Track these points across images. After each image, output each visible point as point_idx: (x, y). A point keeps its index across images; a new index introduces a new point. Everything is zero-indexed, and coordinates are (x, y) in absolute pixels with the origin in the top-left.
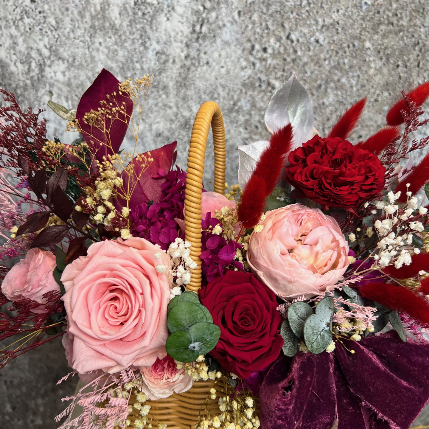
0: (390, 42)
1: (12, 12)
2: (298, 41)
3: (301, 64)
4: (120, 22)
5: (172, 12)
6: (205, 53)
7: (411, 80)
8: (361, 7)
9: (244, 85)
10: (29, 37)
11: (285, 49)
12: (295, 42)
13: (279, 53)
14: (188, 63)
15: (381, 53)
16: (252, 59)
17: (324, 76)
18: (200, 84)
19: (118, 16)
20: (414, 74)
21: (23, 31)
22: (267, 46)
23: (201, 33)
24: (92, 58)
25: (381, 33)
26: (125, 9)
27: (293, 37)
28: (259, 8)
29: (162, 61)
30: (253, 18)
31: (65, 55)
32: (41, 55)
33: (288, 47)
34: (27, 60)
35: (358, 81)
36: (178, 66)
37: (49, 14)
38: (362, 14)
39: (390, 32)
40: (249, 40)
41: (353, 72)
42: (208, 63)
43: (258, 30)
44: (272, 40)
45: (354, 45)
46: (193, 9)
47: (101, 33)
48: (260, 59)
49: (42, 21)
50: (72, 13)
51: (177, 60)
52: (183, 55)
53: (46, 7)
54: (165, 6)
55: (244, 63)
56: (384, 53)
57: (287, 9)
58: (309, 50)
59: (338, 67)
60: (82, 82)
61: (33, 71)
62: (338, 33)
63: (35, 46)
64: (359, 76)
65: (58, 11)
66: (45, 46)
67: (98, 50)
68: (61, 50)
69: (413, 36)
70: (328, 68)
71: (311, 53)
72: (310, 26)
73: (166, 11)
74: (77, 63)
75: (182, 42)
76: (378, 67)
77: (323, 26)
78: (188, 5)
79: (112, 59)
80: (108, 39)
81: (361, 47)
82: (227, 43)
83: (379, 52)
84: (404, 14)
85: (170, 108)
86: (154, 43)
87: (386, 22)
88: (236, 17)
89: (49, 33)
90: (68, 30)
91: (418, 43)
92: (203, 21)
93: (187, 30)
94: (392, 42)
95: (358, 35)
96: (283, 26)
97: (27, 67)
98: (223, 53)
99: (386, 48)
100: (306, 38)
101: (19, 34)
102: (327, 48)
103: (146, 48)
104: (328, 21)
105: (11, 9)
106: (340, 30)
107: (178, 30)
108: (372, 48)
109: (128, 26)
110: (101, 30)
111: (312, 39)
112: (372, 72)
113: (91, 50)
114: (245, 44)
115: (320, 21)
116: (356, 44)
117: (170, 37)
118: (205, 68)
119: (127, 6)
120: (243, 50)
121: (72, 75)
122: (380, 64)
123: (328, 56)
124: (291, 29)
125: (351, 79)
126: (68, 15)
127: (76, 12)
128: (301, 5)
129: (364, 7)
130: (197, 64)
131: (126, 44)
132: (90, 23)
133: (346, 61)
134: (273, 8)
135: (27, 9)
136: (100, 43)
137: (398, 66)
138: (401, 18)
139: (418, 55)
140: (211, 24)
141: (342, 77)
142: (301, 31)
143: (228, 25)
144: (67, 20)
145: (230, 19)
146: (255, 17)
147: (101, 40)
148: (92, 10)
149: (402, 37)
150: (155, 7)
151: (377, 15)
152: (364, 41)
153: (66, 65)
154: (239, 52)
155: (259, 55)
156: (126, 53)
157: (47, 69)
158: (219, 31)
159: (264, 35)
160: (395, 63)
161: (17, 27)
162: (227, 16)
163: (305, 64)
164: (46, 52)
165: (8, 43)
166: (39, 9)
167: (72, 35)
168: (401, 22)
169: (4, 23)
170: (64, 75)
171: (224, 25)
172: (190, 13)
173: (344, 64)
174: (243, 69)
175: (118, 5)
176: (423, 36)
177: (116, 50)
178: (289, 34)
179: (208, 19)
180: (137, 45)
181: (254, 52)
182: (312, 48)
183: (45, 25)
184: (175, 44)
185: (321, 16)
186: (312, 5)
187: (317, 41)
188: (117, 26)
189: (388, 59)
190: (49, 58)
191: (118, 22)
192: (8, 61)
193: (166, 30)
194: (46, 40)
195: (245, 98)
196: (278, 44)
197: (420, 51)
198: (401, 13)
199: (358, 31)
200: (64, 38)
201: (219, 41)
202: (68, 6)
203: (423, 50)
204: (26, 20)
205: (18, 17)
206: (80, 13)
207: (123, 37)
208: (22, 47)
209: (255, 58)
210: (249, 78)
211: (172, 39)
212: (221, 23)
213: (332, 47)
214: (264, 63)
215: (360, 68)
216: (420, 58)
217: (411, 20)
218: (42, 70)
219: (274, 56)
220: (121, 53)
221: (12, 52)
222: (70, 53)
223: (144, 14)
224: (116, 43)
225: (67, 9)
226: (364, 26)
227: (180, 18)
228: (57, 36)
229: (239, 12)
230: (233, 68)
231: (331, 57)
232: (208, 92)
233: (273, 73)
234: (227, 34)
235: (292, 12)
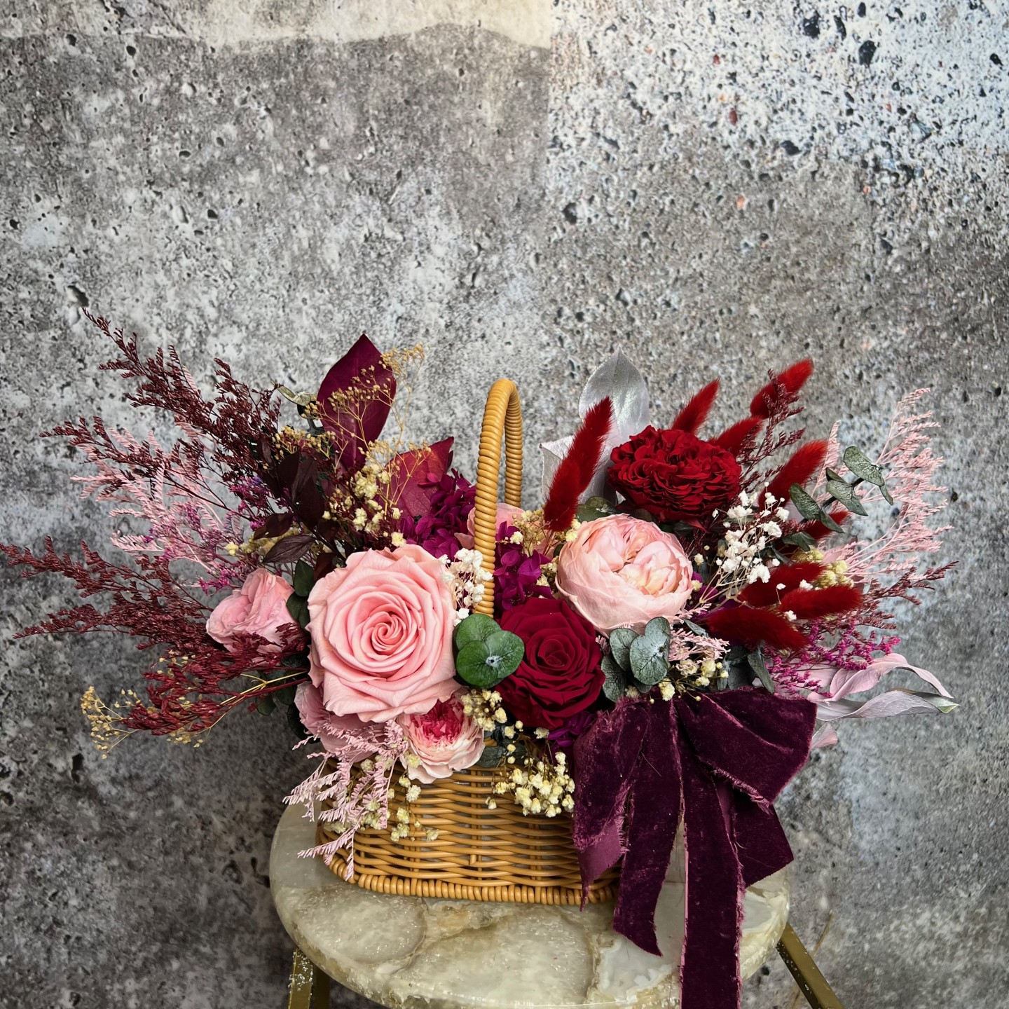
0: (791, 305)
1: (162, 248)
2: (635, 302)
3: (642, 340)
4: (339, 267)
5: (426, 254)
6: (479, 320)
7: (832, 369)
8: (739, 250)
9: (544, 373)
10: (187, 288)
11: (614, 316)
12: (631, 304)
13: (604, 322)
14: (450, 336)
15: (777, 324)
16: (558, 331)
17: (680, 361)
18: (470, 370)
19: (337, 258)
20: (836, 358)
21: (176, 278)
22: (583, 310)
23: (473, 287)
24: (290, 323)
25: (775, 292)
26: (350, 247)
27: (627, 296)
28: (570, 249)
29: (406, 332)
30: (560, 266)
31: (244, 318)
32: (202, 316)
33: (618, 312)
34: (177, 325)
35: (740, 369)
36: (433, 341)
37: (223, 253)
38: (740, 261)
39: (790, 290)
40: (553, 301)
41: (731, 354)
42: (483, 337)
43: (568, 284)
44: (592, 301)
45: (730, 311)
46: (460, 249)
47: (307, 284)
48: (572, 330)
49: (210, 263)
50: (261, 252)
51: (431, 331)
52: (442, 323)
53: (219, 241)
54: (416, 244)
55: (545, 338)
56: (782, 323)
57: (615, 252)
58: (655, 318)
59: (704, 345)
60: (269, 362)
61: (187, 342)
62: (702, 291)
63: (193, 302)
64: (741, 361)
65: (238, 248)
66: (211, 303)
67: (299, 311)
68: (238, 309)
69: (829, 298)
70: (687, 347)
71: (657, 323)
72: (654, 279)
73: (416, 252)
74: (262, 331)
75: (441, 302)
76: (772, 346)
77: (677, 279)
78: (453, 242)
79: (322, 327)
80: (318, 294)
81: (742, 314)
82: (516, 305)
83: (773, 322)
84: (810, 263)
85: (418, 409)
86: (394, 301)
87: (782, 274)
88: (532, 263)
89: (220, 281)
90: (252, 277)
91: (838, 309)
92: (477, 269)
93: (450, 282)
94: (792, 305)
95: (737, 295)
96: (610, 279)
97: (177, 335)
98: (510, 321)
99: (784, 315)
100: (649, 298)
101: (169, 283)
102: (686, 314)
103: (381, 310)
104: (684, 272)
105: (160, 244)
106: (705, 285)
107: (434, 282)
108: (760, 316)
109: (352, 274)
110: (307, 279)
111: (659, 300)
112: (763, 354)
113: (287, 310)
114: (547, 307)
115: (671, 270)
116: (733, 308)
117: (422, 292)
118: (479, 344)
119: (353, 242)
120: (543, 317)
121: (253, 350)
122: (776, 341)
123: (687, 328)
124: (623, 283)
125: (728, 366)
126: (254, 255)
127: (267, 251)
128: (639, 246)
129: (744, 251)
130: (465, 337)
131: (347, 303)
132: (289, 268)
133: (718, 335)
134: (593, 251)
135: (188, 243)
136: (304, 301)
137: (807, 345)
138: (807, 269)
139: (840, 329)
140: (490, 274)
141: (712, 362)
142: (641, 287)
143: (520, 275)
144: (252, 261)
145: (523, 266)
146: (564, 264)
147: (306, 296)
148: (295, 247)
149: (811, 299)
150: (399, 246)
151: (766, 264)
152: (747, 304)
153: (244, 334)
154: (537, 319)
155: (571, 325)
156: (347, 317)
157: (211, 339)
158: (504, 285)
159: (579, 293)
160: (801, 340)
161: (168, 272)
162: (517, 261)
163: (648, 341)
164: (211, 313)
165: (150, 296)
166: (208, 245)
167: (258, 286)
168: (807, 276)
169: (148, 264)
170: (240, 351)
171: (512, 276)
172: (455, 255)
173: (716, 341)
174: (542, 347)
175: (337, 242)
176: (845, 298)
177: (330, 312)
178: (621, 291)
179: (485, 265)
180: (366, 305)
181: (562, 320)
182: (659, 315)
183: (215, 270)
184: (430, 305)
185: (672, 264)
186: (657, 247)
187: (668, 304)
188: (335, 274)
189: (789, 334)
190: (216, 322)
191: (335, 268)
192: (146, 325)
193: (415, 282)
194: (214, 293)
195: (546, 395)
196: (602, 307)
197: (843, 321)
198: (805, 262)
199: (736, 288)
200: (243, 291)
201: (503, 301)
202: (256, 240)
203: (847, 321)
204: (185, 262)
205: (172, 257)
206: (274, 251)
207: (343, 292)
208: (172, 304)
209: (562, 329)
210: (552, 362)
211: (426, 297)
212: (507, 273)
213: (693, 313)
214: (578, 338)
215: (742, 348)
216: (843, 332)
217: (822, 272)
218: (202, 342)
219: (594, 326)
220: (338, 317)
221: (155, 310)
222: (251, 315)
223: (379, 256)
224: (331, 301)
225: (254, 246)
226: (745, 280)
227: (439, 264)
228: (232, 287)
229: (537, 256)
230: (525, 345)
231: (692, 328)
232: (483, 383)
233: (594, 354)
234: (516, 290)
235: (625, 257)
